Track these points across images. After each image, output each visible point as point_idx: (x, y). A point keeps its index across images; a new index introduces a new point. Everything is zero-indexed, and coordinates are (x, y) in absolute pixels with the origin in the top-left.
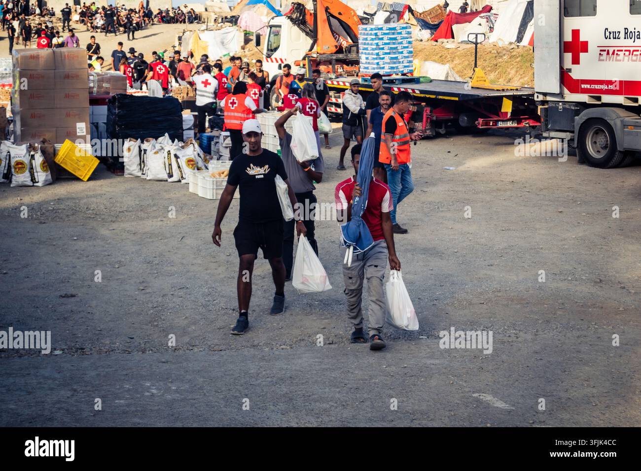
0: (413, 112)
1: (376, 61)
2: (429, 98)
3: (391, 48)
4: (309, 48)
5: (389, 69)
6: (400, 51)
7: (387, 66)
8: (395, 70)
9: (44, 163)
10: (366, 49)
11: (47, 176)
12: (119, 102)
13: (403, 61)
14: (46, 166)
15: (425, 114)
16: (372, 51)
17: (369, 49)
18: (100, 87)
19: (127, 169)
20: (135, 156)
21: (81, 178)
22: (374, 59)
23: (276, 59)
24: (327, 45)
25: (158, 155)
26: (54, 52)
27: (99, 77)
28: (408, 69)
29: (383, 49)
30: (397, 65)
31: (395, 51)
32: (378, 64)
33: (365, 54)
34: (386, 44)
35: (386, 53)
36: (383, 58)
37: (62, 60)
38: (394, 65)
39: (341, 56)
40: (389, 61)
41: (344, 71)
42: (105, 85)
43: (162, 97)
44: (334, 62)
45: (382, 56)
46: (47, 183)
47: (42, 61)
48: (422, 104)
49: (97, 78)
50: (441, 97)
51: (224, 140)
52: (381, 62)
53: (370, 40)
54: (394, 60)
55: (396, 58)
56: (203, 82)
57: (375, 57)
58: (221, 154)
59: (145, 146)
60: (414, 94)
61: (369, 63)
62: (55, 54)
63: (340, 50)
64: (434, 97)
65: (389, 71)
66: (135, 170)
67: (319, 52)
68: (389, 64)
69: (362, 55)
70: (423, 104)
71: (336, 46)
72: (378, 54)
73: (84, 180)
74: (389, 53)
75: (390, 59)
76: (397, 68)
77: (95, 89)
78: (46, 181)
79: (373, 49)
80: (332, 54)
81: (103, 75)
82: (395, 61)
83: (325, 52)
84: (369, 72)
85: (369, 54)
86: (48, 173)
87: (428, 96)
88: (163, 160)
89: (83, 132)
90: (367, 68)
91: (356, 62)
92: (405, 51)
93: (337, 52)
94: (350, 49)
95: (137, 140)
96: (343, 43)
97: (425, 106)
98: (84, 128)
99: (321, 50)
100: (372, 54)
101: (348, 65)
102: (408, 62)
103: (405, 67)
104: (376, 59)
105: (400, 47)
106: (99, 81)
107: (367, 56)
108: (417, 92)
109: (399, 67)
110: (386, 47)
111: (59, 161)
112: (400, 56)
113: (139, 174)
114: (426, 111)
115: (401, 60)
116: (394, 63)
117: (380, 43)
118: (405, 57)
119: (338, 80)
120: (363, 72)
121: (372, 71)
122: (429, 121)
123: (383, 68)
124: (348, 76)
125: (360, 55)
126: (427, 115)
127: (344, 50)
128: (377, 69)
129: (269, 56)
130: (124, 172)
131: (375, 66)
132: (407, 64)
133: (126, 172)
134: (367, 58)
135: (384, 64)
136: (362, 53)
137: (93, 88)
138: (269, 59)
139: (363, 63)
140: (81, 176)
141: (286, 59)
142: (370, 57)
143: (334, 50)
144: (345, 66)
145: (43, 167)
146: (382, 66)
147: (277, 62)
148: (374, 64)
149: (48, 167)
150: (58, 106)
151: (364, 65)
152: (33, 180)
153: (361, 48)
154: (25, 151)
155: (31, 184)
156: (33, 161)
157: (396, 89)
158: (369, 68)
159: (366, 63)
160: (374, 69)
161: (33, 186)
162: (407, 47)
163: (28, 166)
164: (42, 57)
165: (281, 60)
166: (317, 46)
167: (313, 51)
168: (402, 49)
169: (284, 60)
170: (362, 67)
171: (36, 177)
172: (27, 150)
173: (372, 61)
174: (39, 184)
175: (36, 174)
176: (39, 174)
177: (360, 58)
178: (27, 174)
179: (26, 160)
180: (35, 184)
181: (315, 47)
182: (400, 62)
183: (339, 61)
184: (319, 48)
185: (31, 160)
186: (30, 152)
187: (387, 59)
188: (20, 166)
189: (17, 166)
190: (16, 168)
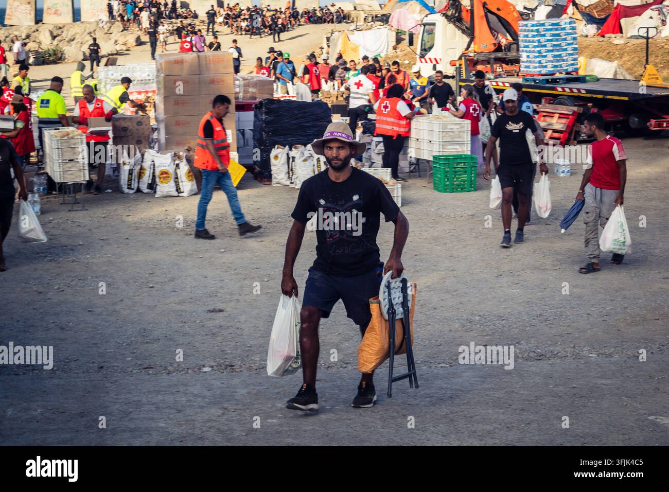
1: (538, 59)
2: (596, 98)
3: (554, 45)
4: (465, 46)
5: (552, 67)
6: (565, 47)
7: (549, 65)
8: (559, 69)
9: (189, 172)
10: (527, 47)
11: (192, 185)
12: (266, 108)
14: (192, 176)
16: (533, 49)
17: (530, 46)
18: (246, 92)
19: (275, 178)
20: (283, 164)
22: (536, 57)
23: (430, 59)
24: (484, 43)
25: (307, 162)
27: (245, 82)
28: (573, 67)
29: (545, 46)
30: (560, 63)
31: (558, 48)
32: (540, 62)
33: (526, 52)
34: (548, 41)
35: (549, 51)
36: (546, 56)
37: (206, 64)
38: (557, 64)
39: (500, 55)
40: (552, 59)
41: (503, 71)
42: (251, 90)
43: (311, 101)
44: (492, 61)
45: (545, 54)
46: (193, 193)
47: (186, 66)
49: (242, 83)
50: (609, 97)
51: (377, 146)
52: (543, 60)
53: (532, 37)
54: (558, 58)
55: (560, 56)
56: (356, 84)
57: (537, 54)
58: (372, 161)
59: (294, 153)
60: (580, 94)
61: (530, 62)
62: (200, 58)
63: (499, 48)
64: (601, 96)
65: (552, 69)
66: (282, 179)
67: (476, 50)
68: (552, 62)
69: (523, 53)
70: (590, 105)
71: (495, 44)
72: (539, 52)
74: (552, 51)
75: (553, 57)
76: (561, 66)
77: (241, 94)
78: (191, 191)
79: (535, 47)
80: (490, 52)
81: (249, 80)
83: (482, 50)
84: (530, 71)
85: (530, 52)
87: (595, 96)
88: (312, 168)
90: (527, 67)
91: (517, 61)
92: (570, 48)
93: (496, 51)
94: (510, 47)
95: (285, 147)
96: (502, 41)
97: (592, 106)
99: (478, 48)
100: (534, 52)
101: (507, 64)
102: (572, 60)
103: (570, 65)
104: (538, 57)
105: (563, 43)
106: (245, 86)
107: (528, 54)
108: (583, 92)
109: (563, 66)
110: (549, 44)
112: (564, 54)
113: (288, 183)
115: (566, 58)
116: (558, 61)
117: (542, 39)
118: (570, 54)
119: (496, 80)
120: (523, 71)
121: (534, 70)
123: (546, 67)
124: (507, 76)
125: (520, 53)
127: (503, 48)
129: (422, 56)
130: (271, 181)
131: (537, 65)
132: (572, 62)
133: (274, 180)
134: (528, 57)
135: (546, 62)
136: (523, 51)
137: (239, 93)
138: (423, 60)
139: (523, 62)
141: (440, 59)
142: (532, 55)
143: (492, 48)
144: (504, 65)
145: (189, 176)
146: (545, 64)
147: (432, 62)
148: (536, 63)
151: (525, 64)
152: (178, 190)
153: (522, 46)
154: (170, 160)
155: (176, 194)
156: (178, 171)
157: (559, 89)
158: (531, 67)
159: (527, 62)
160: (535, 67)
161: (178, 196)
162: (572, 44)
163: (173, 176)
164: (187, 62)
165: (436, 60)
166: (474, 44)
167: (470, 49)
168: (566, 45)
169: (438, 60)
170: (522, 66)
171: (181, 187)
172: (172, 159)
173: (534, 59)
174: (185, 194)
175: (180, 184)
176: (184, 183)
177: (520, 56)
178: (172, 183)
179: (171, 169)
180: (180, 195)
181: (472, 46)
182: (563, 60)
183: (498, 60)
184: (476, 46)
185: (175, 170)
186: (175, 161)
187: (550, 57)
188: (165, 175)
189: (162, 176)
190: (160, 178)
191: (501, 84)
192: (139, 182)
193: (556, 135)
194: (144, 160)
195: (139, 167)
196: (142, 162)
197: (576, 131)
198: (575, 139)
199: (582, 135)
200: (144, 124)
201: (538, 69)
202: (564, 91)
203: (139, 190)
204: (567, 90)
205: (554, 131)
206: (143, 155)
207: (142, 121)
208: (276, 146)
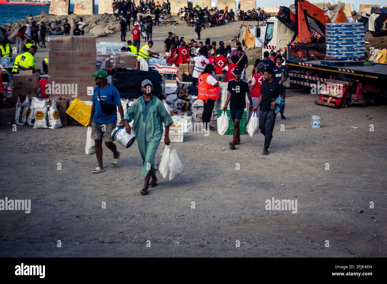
0: (350, 86)
1: (336, 49)
3: (348, 40)
4: (291, 39)
6: (355, 42)
7: (344, 53)
8: (351, 56)
9: (56, 113)
10: (329, 40)
11: (57, 122)
13: (357, 50)
14: (57, 116)
15: (358, 88)
16: (333, 42)
17: (332, 40)
18: (118, 63)
21: (83, 124)
22: (334, 47)
23: (270, 46)
24: (304, 37)
26: (73, 38)
27: (117, 56)
28: (360, 55)
29: (341, 40)
30: (351, 52)
31: (351, 42)
32: (337, 51)
33: (329, 44)
34: (343, 37)
35: (344, 44)
36: (341, 47)
37: (78, 43)
38: (349, 53)
39: (313, 45)
40: (346, 49)
41: (315, 56)
42: (121, 62)
44: (308, 49)
45: (341, 46)
46: (58, 127)
47: (65, 44)
48: (357, 81)
49: (115, 57)
50: (367, 76)
51: (193, 102)
52: (340, 50)
53: (332, 34)
55: (352, 47)
56: (202, 62)
57: (335, 46)
58: (192, 112)
60: (351, 74)
62: (74, 40)
63: (314, 40)
64: (363, 75)
65: (345, 56)
67: (299, 41)
68: (346, 51)
69: (327, 45)
71: (311, 38)
72: (337, 44)
73: (84, 126)
74: (346, 44)
75: (346, 48)
76: (352, 54)
77: (114, 64)
78: (56, 125)
79: (334, 41)
80: (308, 43)
81: (120, 55)
82: (350, 49)
83: (303, 42)
84: (331, 57)
86: (59, 120)
87: (359, 75)
89: (92, 93)
90: (330, 54)
91: (324, 50)
92: (359, 42)
93: (311, 43)
94: (322, 40)
95: (126, 99)
96: (318, 36)
97: (359, 82)
98: (92, 90)
99: (300, 40)
100: (333, 44)
102: (360, 51)
103: (358, 54)
104: (336, 47)
105: (354, 39)
106: (117, 59)
107: (330, 45)
108: (353, 72)
109: (353, 54)
110: (344, 39)
111: (68, 112)
112: (354, 46)
114: (359, 86)
115: (356, 49)
117: (339, 36)
118: (359, 47)
120: (327, 57)
121: (333, 56)
122: (361, 93)
123: (341, 54)
124: (317, 59)
125: (326, 45)
126: (359, 89)
127: (317, 41)
128: (336, 55)
129: (266, 44)
132: (360, 52)
134: (330, 47)
135: (341, 51)
136: (327, 43)
137: (113, 63)
138: (266, 46)
140: (83, 123)
141: (275, 47)
142: (332, 46)
143: (310, 40)
144: (317, 53)
145: (55, 116)
147: (271, 48)
148: (335, 52)
149: (59, 116)
150: (75, 75)
151: (328, 52)
152: (48, 124)
153: (327, 39)
154: (44, 105)
155: (46, 127)
156: (48, 112)
157: (340, 70)
158: (332, 54)
159: (330, 50)
160: (334, 54)
161: (48, 128)
162: (360, 40)
163: (45, 115)
164: (65, 41)
165: (273, 47)
166: (298, 38)
167: (295, 41)
168: (356, 40)
169: (274, 47)
170: (327, 53)
171: (50, 123)
172: (45, 104)
173: (333, 49)
174: (52, 128)
175: (50, 120)
176: (52, 120)
177: (326, 46)
178: (44, 120)
179: (44, 111)
180: (50, 127)
181: (296, 39)
182: (354, 50)
183: (312, 48)
184: (299, 39)
185: (47, 111)
186: (47, 105)
187: (344, 48)
188: (39, 115)
189: (37, 115)
190: (37, 116)
191: (307, 65)
192: (27, 118)
193: (334, 100)
194: (31, 104)
195: (28, 108)
196: (30, 105)
197: (347, 98)
198: (346, 104)
199: (353, 101)
200: (33, 80)
201: (336, 56)
202: (342, 71)
203: (26, 124)
204: (344, 70)
205: (333, 97)
206: (30, 101)
207: (32, 79)
208: (121, 99)
